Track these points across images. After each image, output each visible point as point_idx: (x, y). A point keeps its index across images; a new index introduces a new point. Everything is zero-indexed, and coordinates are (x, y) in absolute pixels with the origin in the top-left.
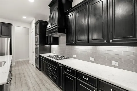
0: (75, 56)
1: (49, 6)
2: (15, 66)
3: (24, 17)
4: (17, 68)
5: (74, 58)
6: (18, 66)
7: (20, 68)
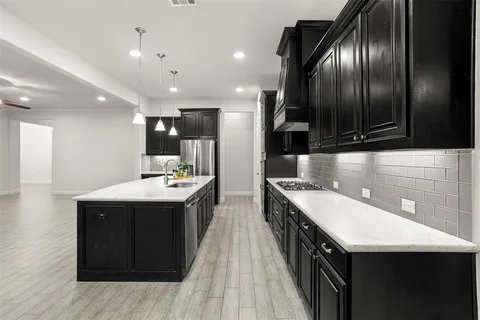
0: (336, 185)
1: (278, 53)
2: (224, 204)
3: (239, 90)
4: (225, 208)
5: (335, 190)
6: (229, 205)
7: (231, 208)
